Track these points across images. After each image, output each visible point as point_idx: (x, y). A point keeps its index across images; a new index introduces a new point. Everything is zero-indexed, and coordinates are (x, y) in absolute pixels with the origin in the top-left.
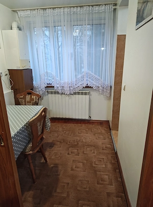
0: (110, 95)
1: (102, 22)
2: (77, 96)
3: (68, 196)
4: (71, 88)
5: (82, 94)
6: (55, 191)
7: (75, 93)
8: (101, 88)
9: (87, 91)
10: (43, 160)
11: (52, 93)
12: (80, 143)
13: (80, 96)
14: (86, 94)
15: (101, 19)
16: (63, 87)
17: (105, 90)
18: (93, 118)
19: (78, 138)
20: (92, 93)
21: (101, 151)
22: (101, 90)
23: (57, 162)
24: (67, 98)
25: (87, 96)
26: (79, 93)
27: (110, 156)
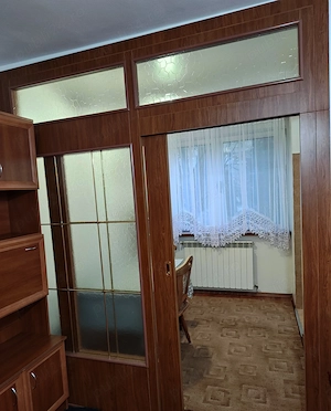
0: (291, 247)
1: (269, 134)
2: (232, 249)
3: (226, 379)
4: (222, 237)
5: (241, 245)
6: (208, 373)
7: (228, 245)
8: (272, 235)
9: (249, 240)
10: (185, 340)
11: (189, 245)
12: (240, 324)
13: (238, 249)
14: (246, 245)
15: (266, 130)
16: (208, 235)
17: (280, 239)
18: (263, 289)
19: (237, 318)
20: (257, 244)
21: (277, 335)
22: (272, 239)
23: (205, 343)
24: (215, 253)
25: (250, 250)
26: (234, 245)
27: (291, 342)
